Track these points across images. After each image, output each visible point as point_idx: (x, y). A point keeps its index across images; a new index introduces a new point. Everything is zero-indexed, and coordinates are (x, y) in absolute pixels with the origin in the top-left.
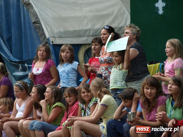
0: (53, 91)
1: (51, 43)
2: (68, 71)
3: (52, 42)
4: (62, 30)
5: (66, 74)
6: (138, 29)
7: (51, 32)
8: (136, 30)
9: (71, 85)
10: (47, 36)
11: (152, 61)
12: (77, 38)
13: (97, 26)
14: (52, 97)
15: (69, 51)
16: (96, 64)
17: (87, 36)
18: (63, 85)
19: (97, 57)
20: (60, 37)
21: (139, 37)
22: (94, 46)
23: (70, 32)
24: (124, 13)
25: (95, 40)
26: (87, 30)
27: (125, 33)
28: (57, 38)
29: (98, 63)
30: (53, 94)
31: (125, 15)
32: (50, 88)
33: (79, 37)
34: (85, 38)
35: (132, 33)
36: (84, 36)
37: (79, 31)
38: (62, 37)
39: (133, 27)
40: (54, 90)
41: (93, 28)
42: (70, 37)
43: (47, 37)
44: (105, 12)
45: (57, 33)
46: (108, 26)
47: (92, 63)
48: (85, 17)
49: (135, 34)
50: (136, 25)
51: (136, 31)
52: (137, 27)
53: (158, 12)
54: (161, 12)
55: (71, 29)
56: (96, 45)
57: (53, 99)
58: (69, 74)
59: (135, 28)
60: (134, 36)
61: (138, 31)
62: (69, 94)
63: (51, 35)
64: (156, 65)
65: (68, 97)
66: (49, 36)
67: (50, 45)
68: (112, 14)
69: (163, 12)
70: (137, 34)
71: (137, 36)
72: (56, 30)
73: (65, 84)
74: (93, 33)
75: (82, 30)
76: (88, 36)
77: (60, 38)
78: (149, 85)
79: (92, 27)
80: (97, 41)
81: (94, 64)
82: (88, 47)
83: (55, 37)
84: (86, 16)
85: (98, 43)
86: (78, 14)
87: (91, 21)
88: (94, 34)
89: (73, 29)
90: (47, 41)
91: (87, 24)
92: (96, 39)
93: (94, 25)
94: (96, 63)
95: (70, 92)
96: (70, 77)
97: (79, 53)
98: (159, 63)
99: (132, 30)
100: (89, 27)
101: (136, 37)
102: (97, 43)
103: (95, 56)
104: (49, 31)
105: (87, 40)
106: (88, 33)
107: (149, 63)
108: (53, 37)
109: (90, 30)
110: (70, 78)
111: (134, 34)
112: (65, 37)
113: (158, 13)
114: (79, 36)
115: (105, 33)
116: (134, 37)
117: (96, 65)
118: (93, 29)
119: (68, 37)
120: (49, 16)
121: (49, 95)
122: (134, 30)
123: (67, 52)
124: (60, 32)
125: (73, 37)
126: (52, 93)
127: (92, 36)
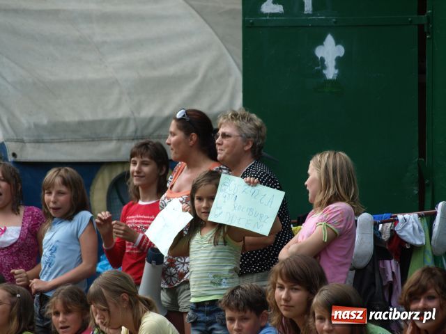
0: (14, 299)
1: (11, 159)
3: (14, 155)
4: (45, 121)
6: (258, 121)
8: (253, 126)
12: (88, 143)
13: (148, 111)
14: (11, 318)
15: (64, 189)
16: (138, 223)
17: (119, 140)
19: (143, 201)
20: (38, 141)
21: (261, 147)
22: (138, 165)
23: (66, 126)
24: (228, 72)
25: (142, 149)
26: (118, 122)
27: (220, 137)
28: (28, 145)
29: (143, 219)
30: (15, 309)
31: (231, 80)
32: (6, 290)
33: (93, 140)
34: (112, 145)
35: (241, 136)
36: (109, 140)
37: (93, 122)
38: (43, 142)
39: (243, 117)
40: (18, 295)
41: (136, 115)
42: (68, 142)
44: (172, 70)
45: (29, 128)
47: (128, 219)
48: (114, 83)
49: (249, 137)
50: (252, 112)
51: (251, 129)
52: (254, 116)
53: (324, 72)
54: (331, 72)
55: (70, 117)
56: (143, 163)
57: (15, 321)
59: (250, 120)
60: (248, 144)
61: (258, 129)
62: (65, 304)
63: (12, 134)
65: (61, 315)
68: (193, 75)
69: (336, 72)
70: (255, 137)
71: (254, 145)
72: (25, 121)
74: (136, 131)
75: (101, 122)
76: (121, 139)
77: (37, 145)
78: (284, 278)
79: (132, 112)
80: (149, 152)
81: (134, 221)
82: (119, 171)
83: (22, 141)
84: (117, 81)
85: (151, 158)
86: (91, 75)
87: (129, 94)
88: (139, 134)
89: (76, 119)
91: (118, 104)
92: (145, 145)
93: (139, 107)
94: (138, 219)
95: (70, 300)
99: (239, 128)
100: (123, 112)
101: (252, 147)
102: (147, 159)
103: (138, 198)
105: (119, 149)
106: (119, 129)
107: (296, 221)
108: (17, 141)
109: (127, 120)
111: (246, 139)
112: (52, 142)
113: (324, 76)
114: (95, 139)
116: (247, 148)
117: (139, 226)
118: (135, 119)
119: (60, 142)
120: (5, 79)
121: (3, 312)
122: (247, 128)
123: (59, 193)
124: (36, 126)
125: (75, 141)
126: (12, 305)
127: (133, 139)
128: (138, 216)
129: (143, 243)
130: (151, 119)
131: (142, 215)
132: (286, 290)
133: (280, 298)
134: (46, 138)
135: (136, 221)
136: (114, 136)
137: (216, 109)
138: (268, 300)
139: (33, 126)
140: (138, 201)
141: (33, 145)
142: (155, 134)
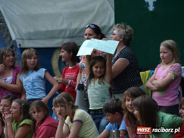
0: (21, 106)
1: (18, 47)
2: (33, 80)
3: (20, 45)
4: (32, 31)
5: (30, 83)
7: (18, 33)
9: (39, 95)
10: (14, 37)
11: (142, 68)
12: (50, 40)
13: (75, 26)
14: (20, 114)
17: (63, 38)
18: (29, 97)
20: (30, 39)
23: (41, 33)
24: (107, 9)
26: (62, 30)
28: (25, 41)
29: (71, 74)
30: (22, 110)
31: (109, 13)
32: (18, 102)
33: (52, 38)
34: (60, 40)
36: (58, 38)
37: (52, 31)
38: (32, 39)
40: (23, 104)
41: (70, 28)
42: (42, 39)
43: (13, 39)
44: (84, 9)
45: (26, 34)
46: (93, 24)
48: (61, 14)
49: (122, 35)
53: (148, 8)
54: (151, 8)
55: (43, 29)
57: (22, 116)
58: (34, 83)
62: (37, 108)
63: (19, 36)
64: (145, 73)
65: (36, 113)
66: (15, 37)
67: (17, 49)
69: (154, 8)
70: (125, 35)
72: (24, 31)
73: (31, 96)
74: (70, 34)
75: (56, 31)
77: (29, 41)
78: (130, 96)
79: (68, 27)
81: (68, 75)
83: (23, 39)
87: (67, 19)
88: (71, 35)
89: (45, 29)
90: (13, 44)
91: (62, 23)
93: (71, 24)
94: (69, 74)
95: (39, 106)
96: (36, 86)
97: (52, 58)
98: (150, 71)
100: (64, 26)
101: (123, 40)
104: (16, 31)
105: (63, 42)
106: (63, 34)
108: (21, 39)
109: (66, 30)
110: (36, 88)
112: (35, 39)
114: (53, 38)
115: (91, 33)
118: (69, 29)
119: (39, 39)
120: (15, 13)
121: (17, 112)
124: (29, 33)
125: (45, 39)
126: (21, 108)
127: (69, 38)
128: (69, 73)
129: (71, 84)
130: (76, 29)
131: (71, 73)
132: (131, 101)
133: (129, 104)
134: (33, 38)
135: (69, 75)
136: (61, 36)
137: (103, 25)
138: (122, 107)
139: (27, 33)
140: (69, 67)
141: (27, 41)
142: (78, 35)
